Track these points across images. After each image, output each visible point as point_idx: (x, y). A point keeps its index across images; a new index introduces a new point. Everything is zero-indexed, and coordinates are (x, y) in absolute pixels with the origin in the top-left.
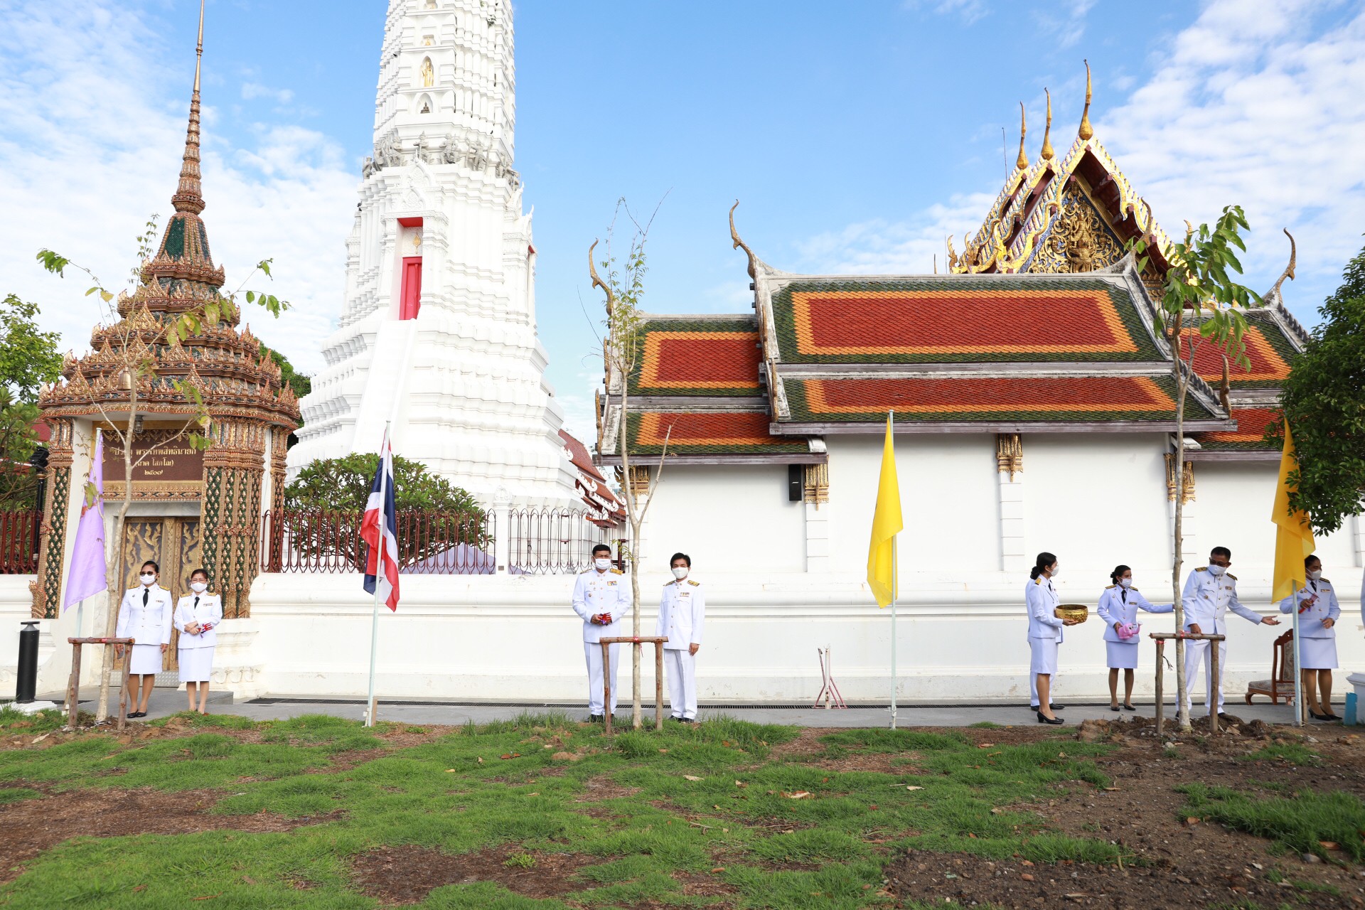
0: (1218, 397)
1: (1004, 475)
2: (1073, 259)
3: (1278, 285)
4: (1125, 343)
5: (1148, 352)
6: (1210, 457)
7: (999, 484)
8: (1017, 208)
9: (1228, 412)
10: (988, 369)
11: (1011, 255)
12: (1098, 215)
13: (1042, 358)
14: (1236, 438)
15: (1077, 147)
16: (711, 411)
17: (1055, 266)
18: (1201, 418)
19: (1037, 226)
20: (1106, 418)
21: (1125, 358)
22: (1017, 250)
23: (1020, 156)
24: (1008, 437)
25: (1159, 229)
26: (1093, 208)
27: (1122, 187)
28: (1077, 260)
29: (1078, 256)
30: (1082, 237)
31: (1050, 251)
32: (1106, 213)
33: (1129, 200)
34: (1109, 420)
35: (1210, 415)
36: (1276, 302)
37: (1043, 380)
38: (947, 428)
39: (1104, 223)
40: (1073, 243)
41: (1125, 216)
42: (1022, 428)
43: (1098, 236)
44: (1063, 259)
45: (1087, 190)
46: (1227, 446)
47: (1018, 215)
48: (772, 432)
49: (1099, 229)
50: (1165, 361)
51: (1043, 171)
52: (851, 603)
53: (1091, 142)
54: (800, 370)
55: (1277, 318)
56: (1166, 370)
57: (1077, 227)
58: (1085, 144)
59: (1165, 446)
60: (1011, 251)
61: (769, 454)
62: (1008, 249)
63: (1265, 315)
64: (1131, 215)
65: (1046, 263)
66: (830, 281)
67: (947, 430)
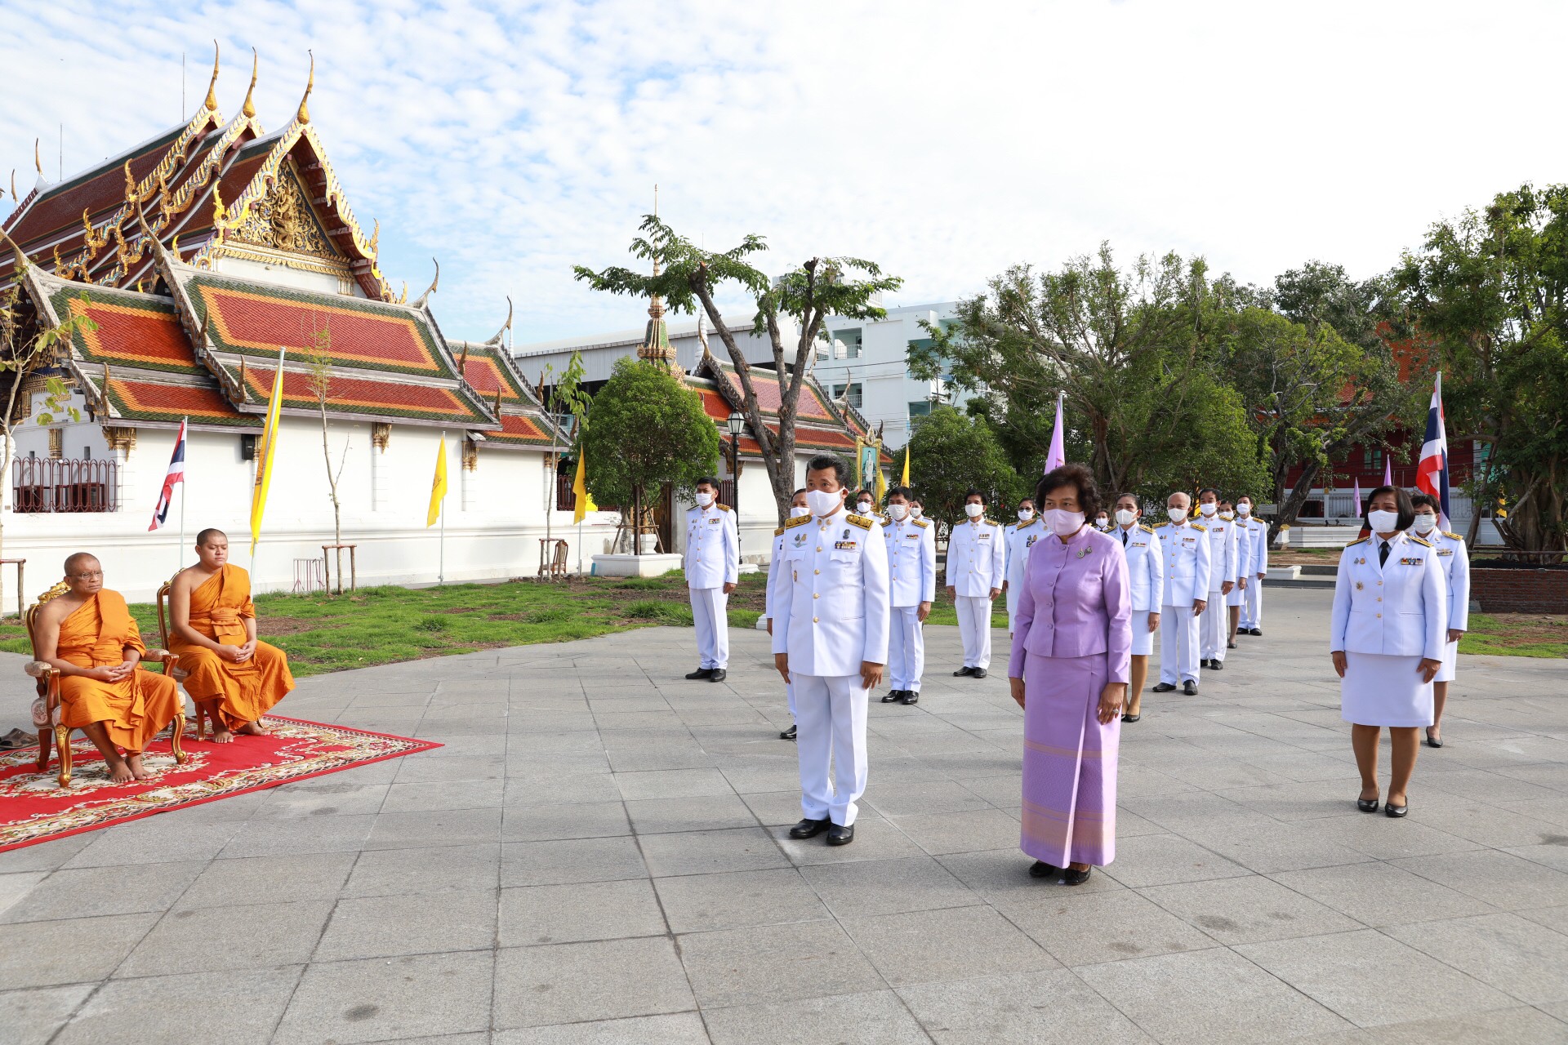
0: (492, 409)
1: (378, 448)
2: (277, 228)
3: (502, 331)
4: (431, 364)
5: (445, 374)
6: (489, 445)
7: (374, 455)
8: (215, 157)
9: (499, 420)
10: (356, 373)
11: (229, 215)
12: (301, 193)
13: (388, 369)
14: (501, 435)
15: (294, 129)
16: (165, 384)
17: (261, 231)
18: (486, 422)
19: (254, 193)
20: (438, 417)
21: (433, 374)
22: (234, 212)
23: (208, 96)
24: (384, 425)
25: (354, 220)
26: (297, 184)
27: (329, 176)
28: (281, 230)
29: (283, 227)
30: (288, 210)
31: (257, 215)
32: (308, 192)
33: (333, 190)
34: (441, 419)
35: (490, 421)
36: (500, 343)
37: (390, 385)
38: (353, 416)
39: (306, 201)
40: (279, 214)
41: (329, 204)
42: (396, 420)
43: (300, 212)
44: (268, 227)
45: (294, 167)
46: (496, 439)
47: (215, 164)
48: (241, 410)
49: (300, 205)
50: (456, 379)
51: (243, 128)
52: (295, 532)
53: (307, 127)
54: (230, 358)
55: (502, 354)
56: (456, 386)
57: (284, 200)
58: (302, 127)
59: (462, 436)
60: (228, 211)
61: (239, 426)
62: (226, 210)
63: (495, 350)
64: (334, 203)
65: (253, 226)
66: (226, 280)
67: (353, 418)
